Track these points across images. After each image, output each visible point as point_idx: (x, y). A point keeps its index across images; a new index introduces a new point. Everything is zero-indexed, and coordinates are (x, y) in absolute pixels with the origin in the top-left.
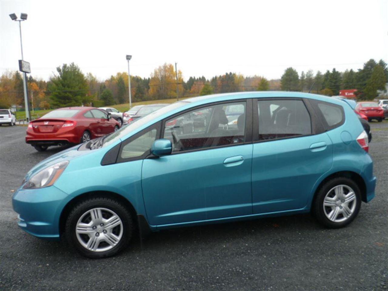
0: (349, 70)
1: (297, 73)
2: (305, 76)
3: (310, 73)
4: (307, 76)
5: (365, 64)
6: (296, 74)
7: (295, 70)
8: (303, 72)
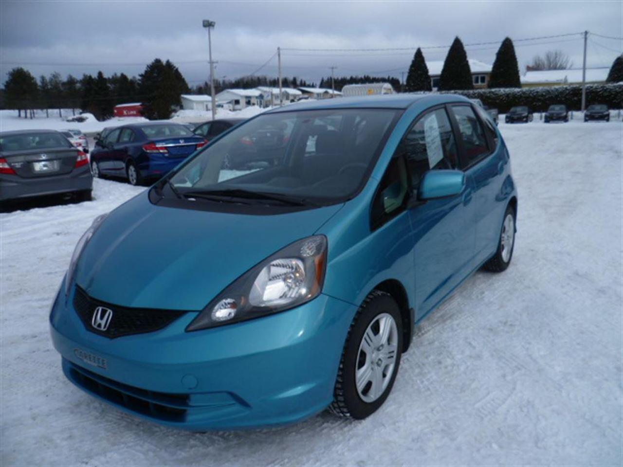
0: (119, 75)
1: (33, 78)
2: (48, 84)
3: (57, 79)
4: (51, 85)
5: (148, 66)
6: (32, 81)
7: (29, 74)
8: (43, 78)
